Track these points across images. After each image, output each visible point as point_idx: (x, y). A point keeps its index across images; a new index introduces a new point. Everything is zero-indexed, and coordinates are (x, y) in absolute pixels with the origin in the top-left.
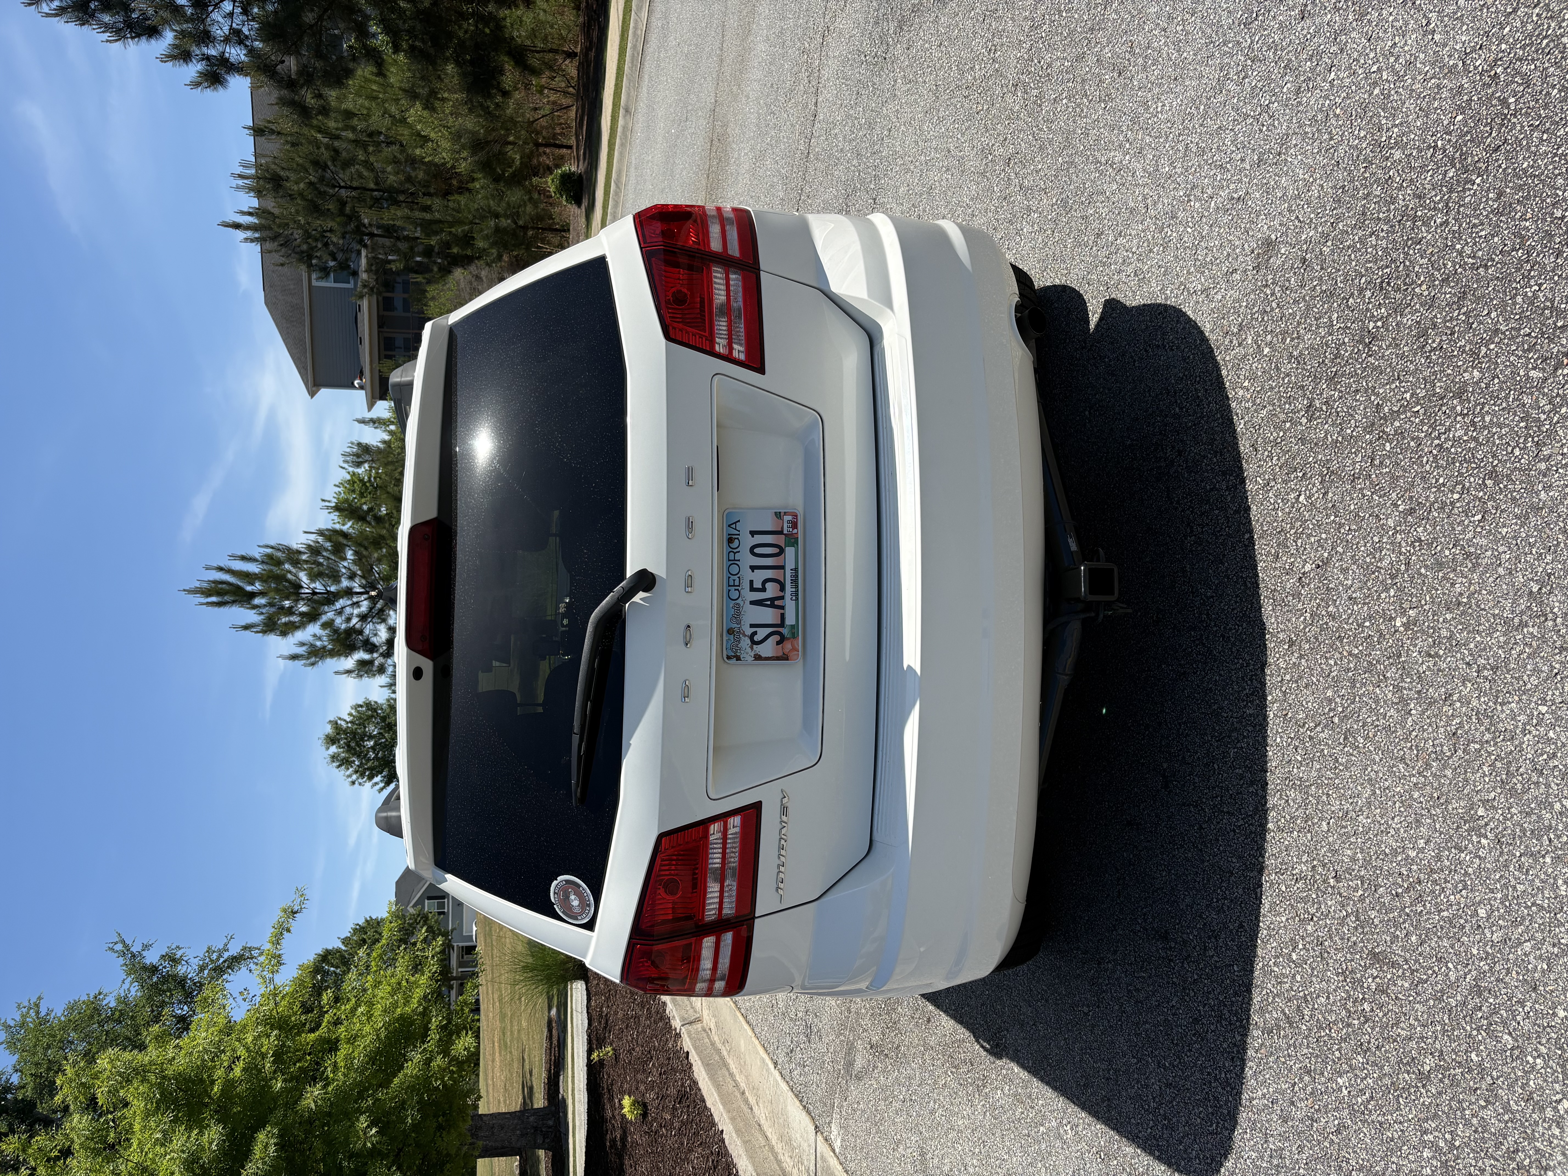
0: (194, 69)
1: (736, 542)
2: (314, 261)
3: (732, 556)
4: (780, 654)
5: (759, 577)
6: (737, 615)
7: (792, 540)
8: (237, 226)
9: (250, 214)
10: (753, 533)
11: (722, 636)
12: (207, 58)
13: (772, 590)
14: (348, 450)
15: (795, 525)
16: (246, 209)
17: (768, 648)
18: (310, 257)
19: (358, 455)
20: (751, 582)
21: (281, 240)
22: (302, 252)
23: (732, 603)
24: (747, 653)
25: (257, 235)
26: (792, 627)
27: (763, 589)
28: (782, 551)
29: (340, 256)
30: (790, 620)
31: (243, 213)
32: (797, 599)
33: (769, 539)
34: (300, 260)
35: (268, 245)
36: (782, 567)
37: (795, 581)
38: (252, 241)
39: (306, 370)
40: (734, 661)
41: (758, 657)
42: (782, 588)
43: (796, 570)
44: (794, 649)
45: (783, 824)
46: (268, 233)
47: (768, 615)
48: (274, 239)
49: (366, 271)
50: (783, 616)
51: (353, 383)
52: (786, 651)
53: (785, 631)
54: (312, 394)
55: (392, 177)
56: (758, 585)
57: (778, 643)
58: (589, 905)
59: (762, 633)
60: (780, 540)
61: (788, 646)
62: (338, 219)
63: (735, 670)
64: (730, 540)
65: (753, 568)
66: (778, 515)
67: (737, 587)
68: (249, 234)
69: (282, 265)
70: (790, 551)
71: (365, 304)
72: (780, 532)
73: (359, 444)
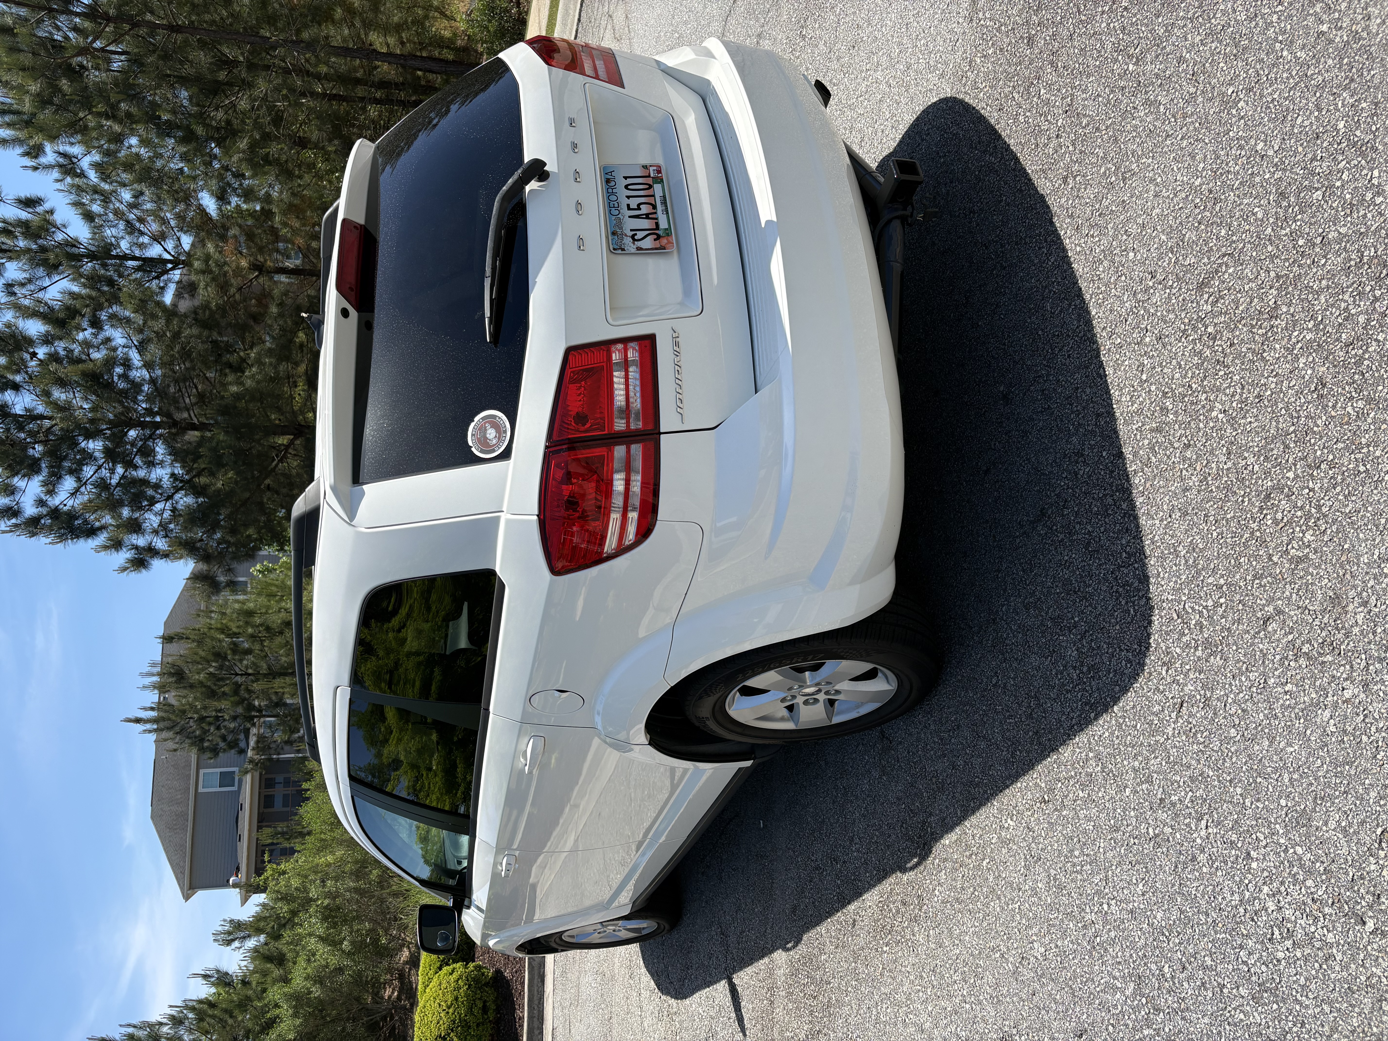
0: (124, 556)
1: (613, 183)
2: (206, 744)
3: (610, 190)
4: (658, 246)
5: (634, 203)
6: (619, 223)
7: (659, 180)
8: (138, 721)
9: (152, 709)
10: (626, 178)
11: (607, 237)
12: (136, 548)
13: (645, 209)
14: (220, 929)
15: (659, 172)
16: (149, 705)
17: (648, 243)
18: (202, 740)
19: (229, 933)
20: (628, 205)
21: (177, 729)
22: (196, 737)
23: (614, 218)
24: (631, 248)
25: (155, 726)
26: (666, 229)
27: (639, 209)
28: (650, 187)
29: (230, 738)
30: (663, 224)
31: (145, 709)
32: (667, 213)
33: (640, 180)
34: (192, 744)
35: (165, 734)
36: (653, 196)
37: (664, 202)
38: (150, 731)
39: (184, 874)
40: (620, 251)
41: (639, 249)
42: (654, 207)
43: (664, 197)
44: (669, 242)
45: (677, 353)
46: (166, 724)
47: (646, 224)
48: (169, 729)
49: (253, 749)
50: (657, 224)
51: (228, 881)
52: (663, 244)
53: (660, 232)
54: (187, 897)
55: (284, 659)
56: (634, 205)
57: (655, 240)
58: (505, 432)
59: (640, 235)
60: (650, 181)
61: (664, 241)
62: (232, 699)
63: (622, 260)
64: (608, 181)
65: (628, 197)
66: (645, 167)
67: (618, 208)
68: (148, 726)
69: (175, 750)
70: (657, 188)
71: (248, 777)
72: (649, 176)
73: (232, 921)
